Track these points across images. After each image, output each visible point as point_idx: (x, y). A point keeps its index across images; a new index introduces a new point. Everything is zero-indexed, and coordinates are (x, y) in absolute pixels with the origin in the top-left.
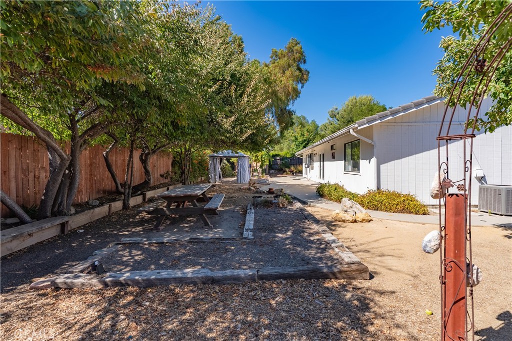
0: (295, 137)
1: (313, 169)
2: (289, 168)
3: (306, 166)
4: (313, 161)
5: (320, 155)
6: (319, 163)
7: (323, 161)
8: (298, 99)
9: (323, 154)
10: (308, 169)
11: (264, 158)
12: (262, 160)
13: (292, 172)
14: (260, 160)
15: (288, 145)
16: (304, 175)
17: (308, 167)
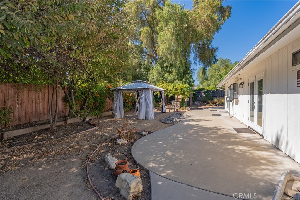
0: (220, 75)
1: (237, 103)
2: (212, 100)
3: (228, 99)
4: (238, 93)
5: (252, 84)
6: (249, 96)
7: (260, 94)
8: (219, 31)
9: (261, 82)
10: (231, 103)
11: (184, 92)
12: (181, 93)
13: (215, 104)
14: (180, 93)
15: (214, 81)
16: (226, 109)
17: (231, 101)
